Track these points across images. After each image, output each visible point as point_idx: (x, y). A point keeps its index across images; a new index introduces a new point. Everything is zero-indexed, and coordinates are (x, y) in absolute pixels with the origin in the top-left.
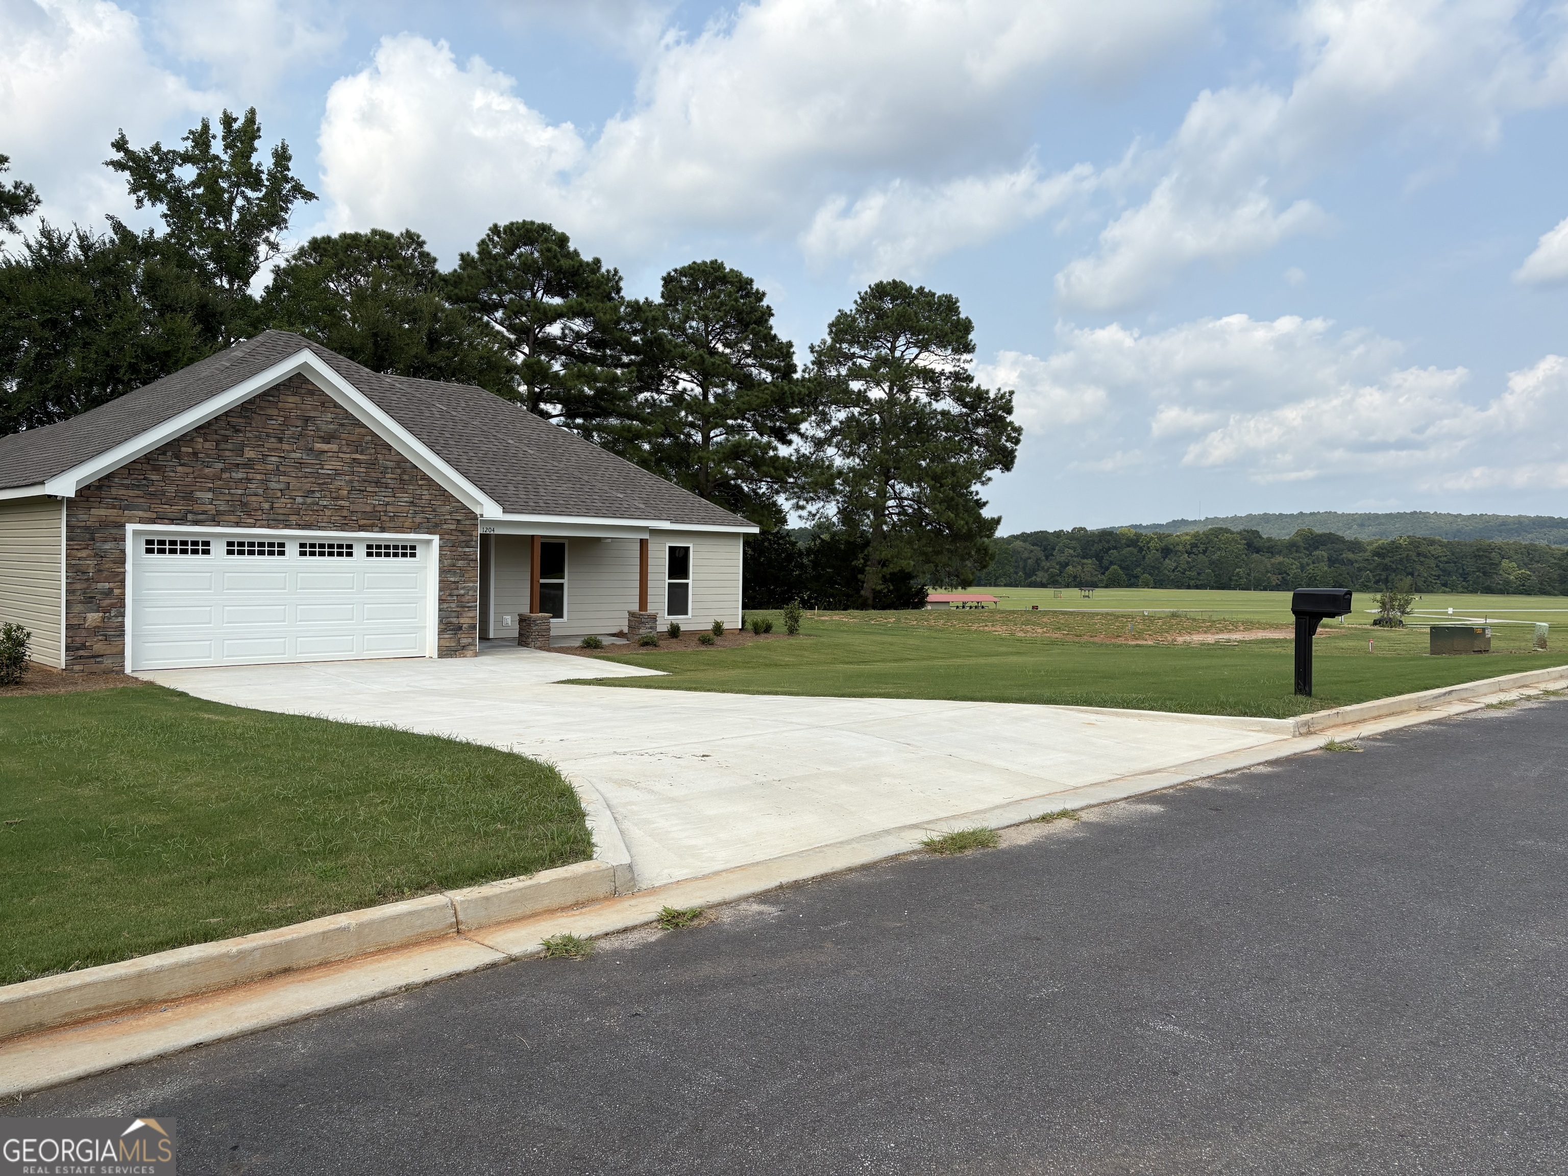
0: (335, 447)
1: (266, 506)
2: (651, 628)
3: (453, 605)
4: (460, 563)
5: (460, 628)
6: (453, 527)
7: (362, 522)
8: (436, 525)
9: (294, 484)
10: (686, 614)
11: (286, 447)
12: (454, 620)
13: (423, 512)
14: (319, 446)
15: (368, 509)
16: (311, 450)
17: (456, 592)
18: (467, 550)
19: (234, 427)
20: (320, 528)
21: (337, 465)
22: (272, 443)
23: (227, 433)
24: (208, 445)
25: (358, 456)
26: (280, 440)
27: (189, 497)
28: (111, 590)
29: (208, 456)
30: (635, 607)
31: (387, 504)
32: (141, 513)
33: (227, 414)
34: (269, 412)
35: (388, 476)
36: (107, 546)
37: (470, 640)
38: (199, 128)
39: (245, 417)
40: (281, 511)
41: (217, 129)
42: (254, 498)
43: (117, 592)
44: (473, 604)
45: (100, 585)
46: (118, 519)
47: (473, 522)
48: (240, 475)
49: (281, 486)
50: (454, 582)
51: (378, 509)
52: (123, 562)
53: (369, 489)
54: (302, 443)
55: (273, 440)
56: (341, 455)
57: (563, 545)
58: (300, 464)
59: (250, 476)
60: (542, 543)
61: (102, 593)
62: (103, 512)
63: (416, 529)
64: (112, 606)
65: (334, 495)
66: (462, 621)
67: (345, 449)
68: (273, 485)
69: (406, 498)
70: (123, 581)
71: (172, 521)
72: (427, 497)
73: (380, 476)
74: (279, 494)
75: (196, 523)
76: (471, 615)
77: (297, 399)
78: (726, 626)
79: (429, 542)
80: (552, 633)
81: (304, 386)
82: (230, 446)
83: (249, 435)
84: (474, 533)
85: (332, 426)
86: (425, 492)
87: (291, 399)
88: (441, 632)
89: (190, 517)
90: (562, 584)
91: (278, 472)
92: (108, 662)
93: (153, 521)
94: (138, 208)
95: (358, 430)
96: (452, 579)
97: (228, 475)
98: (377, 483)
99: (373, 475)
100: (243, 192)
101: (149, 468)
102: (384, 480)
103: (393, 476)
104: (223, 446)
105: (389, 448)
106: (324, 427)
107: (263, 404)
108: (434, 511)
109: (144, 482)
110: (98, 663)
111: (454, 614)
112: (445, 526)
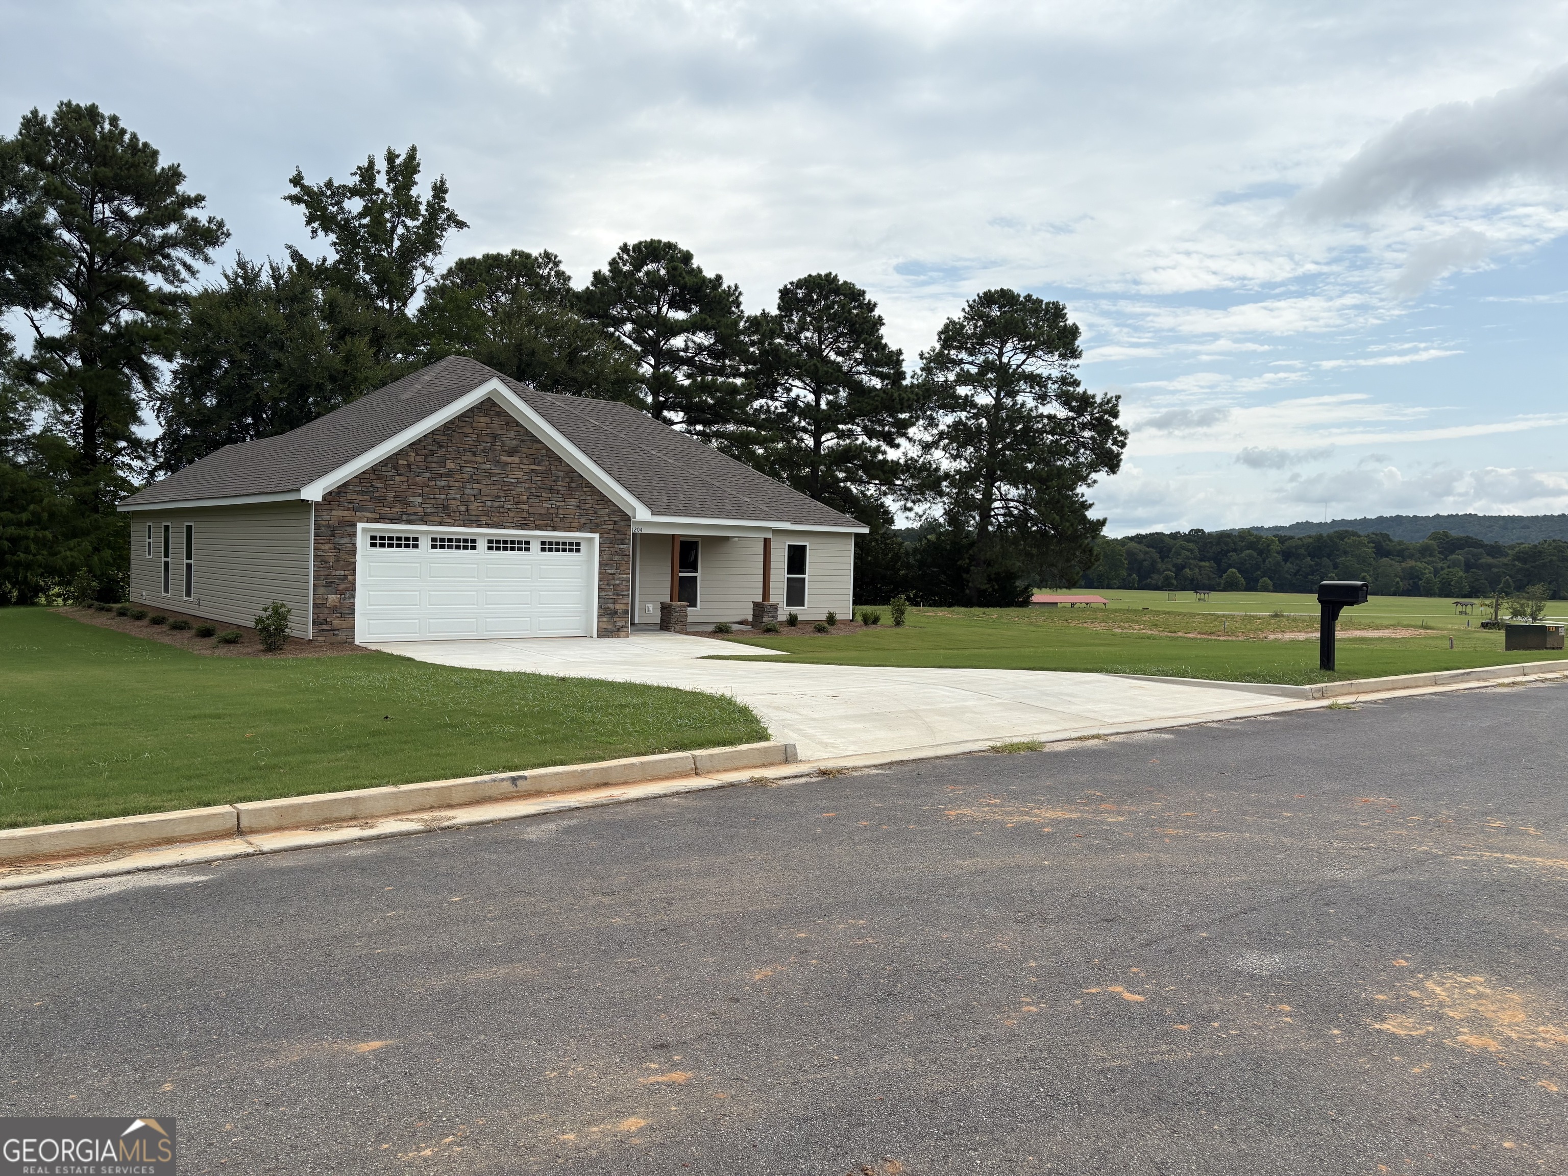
0: (517, 460)
1: (463, 508)
2: (773, 617)
3: (610, 593)
4: (617, 558)
5: (616, 613)
6: (611, 527)
7: (537, 523)
8: (597, 525)
9: (485, 490)
10: (803, 605)
11: (478, 459)
12: (611, 606)
13: (587, 514)
14: (505, 459)
15: (543, 511)
16: (498, 462)
17: (613, 582)
18: (622, 546)
19: (438, 443)
20: (505, 527)
21: (517, 474)
22: (468, 456)
23: (434, 448)
24: (418, 458)
25: (533, 467)
26: (474, 454)
27: (404, 501)
28: (346, 576)
29: (418, 467)
30: (759, 599)
31: (558, 508)
32: (369, 515)
33: (433, 433)
34: (466, 430)
35: (560, 483)
36: (343, 541)
37: (623, 623)
38: (366, 165)
39: (447, 435)
40: (474, 513)
41: (381, 165)
42: (453, 502)
43: (349, 577)
44: (626, 593)
45: (337, 573)
46: (352, 519)
47: (627, 523)
48: (443, 483)
49: (475, 492)
50: (611, 574)
51: (551, 511)
52: (355, 554)
53: (544, 495)
54: (491, 455)
55: (468, 454)
56: (522, 466)
57: (696, 543)
58: (490, 474)
59: (451, 483)
60: (681, 542)
61: (339, 579)
62: (340, 513)
63: (580, 529)
64: (347, 589)
65: (516, 500)
66: (617, 607)
67: (525, 461)
68: (467, 491)
69: (573, 502)
70: (354, 570)
71: (392, 521)
72: (591, 502)
73: (553, 483)
74: (473, 499)
75: (409, 522)
76: (625, 602)
77: (488, 420)
78: (838, 617)
79: (592, 539)
80: (689, 620)
81: (493, 409)
82: (435, 459)
83: (450, 449)
84: (628, 532)
85: (514, 442)
86: (589, 498)
87: (482, 419)
88: (599, 616)
89: (404, 517)
90: (696, 578)
91: (471, 480)
92: (342, 636)
93: (377, 521)
94: (313, 238)
95: (536, 445)
96: (609, 571)
97: (433, 483)
98: (551, 490)
99: (548, 483)
100: (403, 221)
101: (375, 477)
102: (556, 488)
103: (564, 484)
104: (430, 459)
105: (560, 460)
106: (508, 442)
107: (461, 424)
108: (596, 513)
109: (371, 489)
110: (334, 635)
111: (610, 601)
112: (604, 526)
